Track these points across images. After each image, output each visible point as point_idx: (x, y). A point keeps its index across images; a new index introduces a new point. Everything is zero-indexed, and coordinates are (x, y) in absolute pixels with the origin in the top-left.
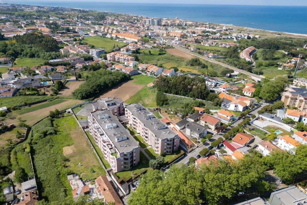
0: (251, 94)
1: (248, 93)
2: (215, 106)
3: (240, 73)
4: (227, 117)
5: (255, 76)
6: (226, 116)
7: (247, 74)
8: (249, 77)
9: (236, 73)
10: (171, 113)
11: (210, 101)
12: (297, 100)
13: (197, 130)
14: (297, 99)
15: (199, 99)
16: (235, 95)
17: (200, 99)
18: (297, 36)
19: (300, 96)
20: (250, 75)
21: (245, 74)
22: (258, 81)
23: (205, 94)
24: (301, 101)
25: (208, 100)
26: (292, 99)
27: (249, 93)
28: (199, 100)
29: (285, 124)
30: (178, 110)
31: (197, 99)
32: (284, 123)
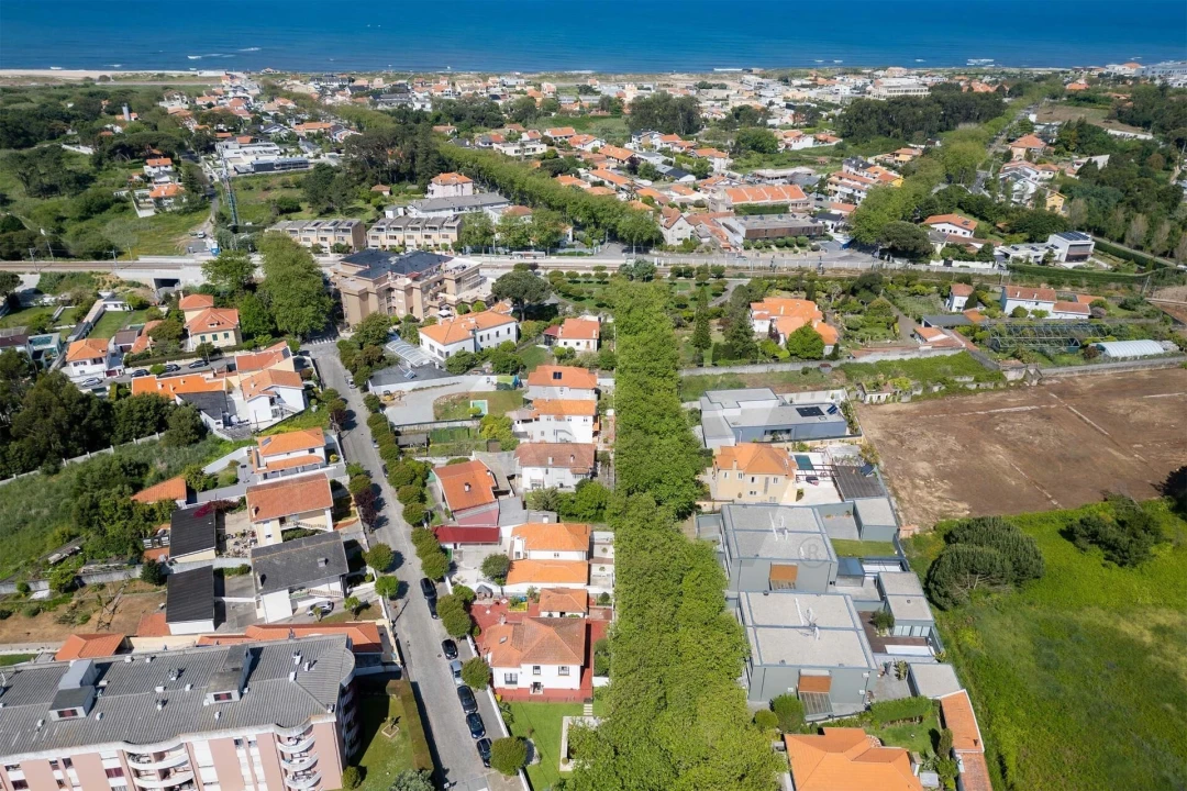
0: (231, 334)
1: (220, 335)
2: (190, 443)
3: (44, 275)
4: (312, 451)
5: (129, 266)
6: (306, 453)
7: (87, 270)
8: (107, 280)
9: (29, 281)
10: (40, 601)
11: (137, 438)
12: (393, 294)
13: (322, 565)
14: (391, 290)
15: (76, 456)
16: (178, 368)
17: (84, 453)
18: (15, 79)
19: (396, 277)
20: (101, 271)
21: (72, 270)
22: (156, 280)
23: (95, 418)
24: (409, 290)
25: (126, 440)
26: (379, 294)
27: (226, 336)
28: (79, 460)
29: (462, 374)
30: (56, 564)
31: (65, 463)
32: (458, 374)
